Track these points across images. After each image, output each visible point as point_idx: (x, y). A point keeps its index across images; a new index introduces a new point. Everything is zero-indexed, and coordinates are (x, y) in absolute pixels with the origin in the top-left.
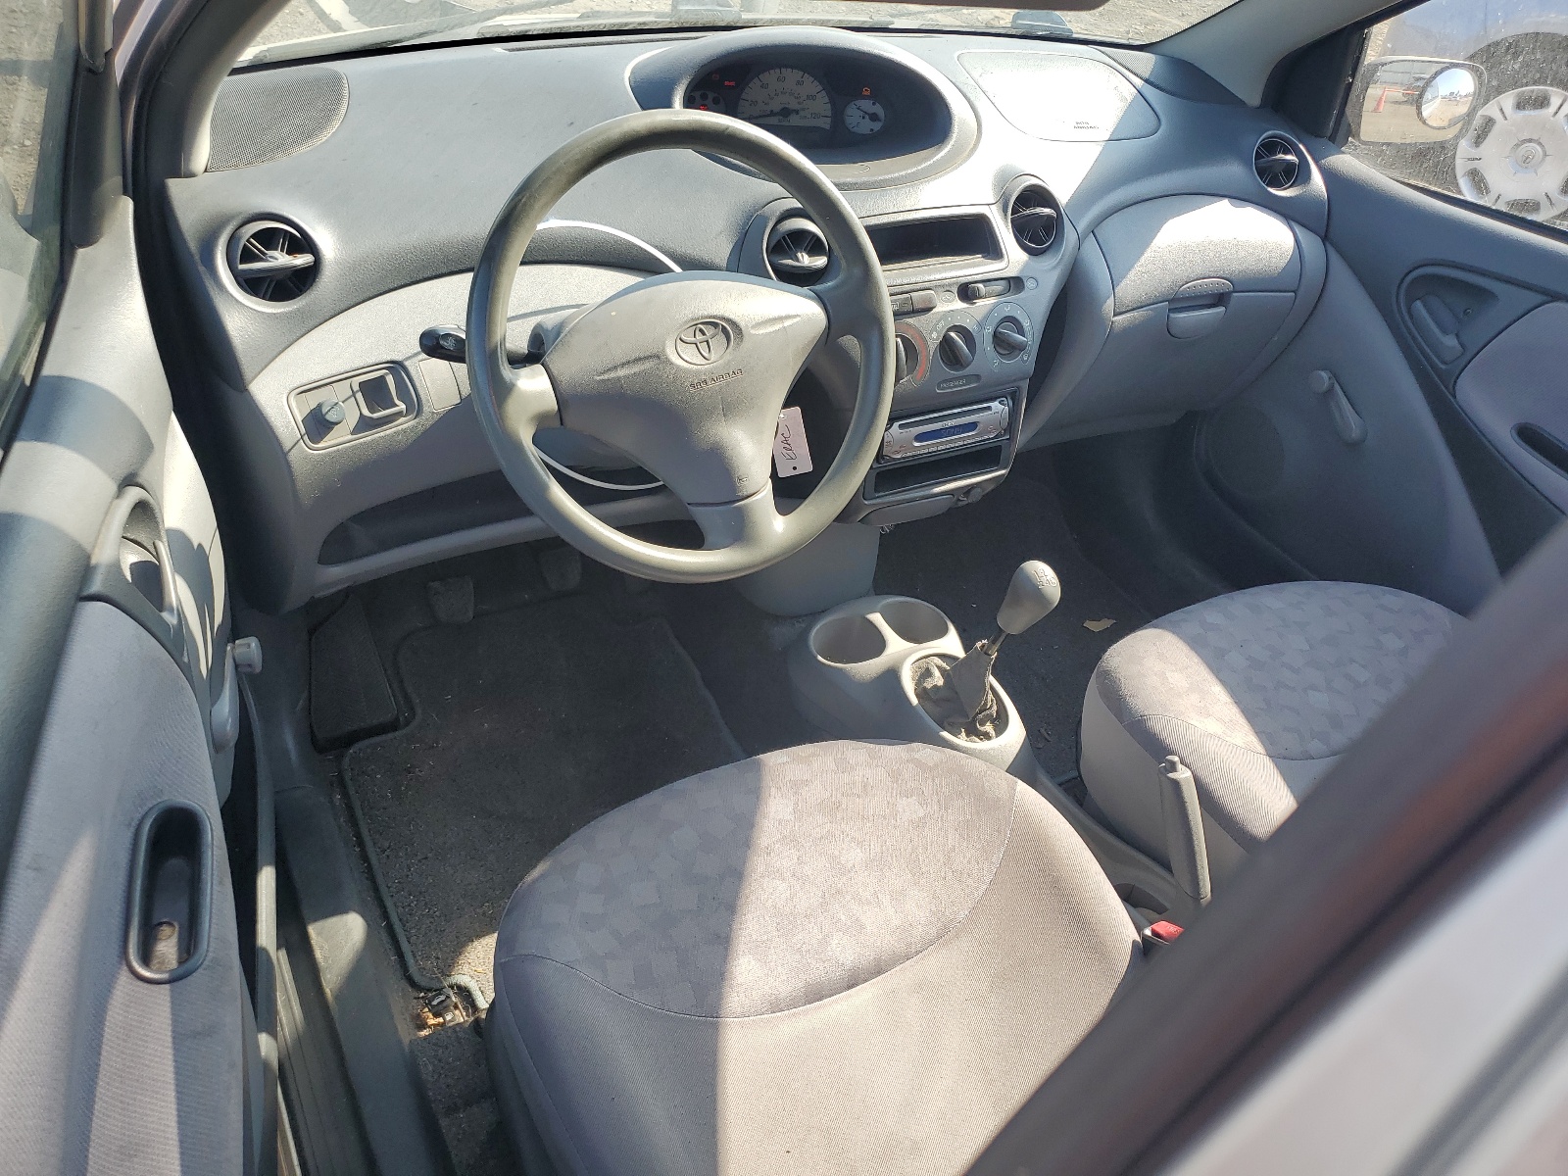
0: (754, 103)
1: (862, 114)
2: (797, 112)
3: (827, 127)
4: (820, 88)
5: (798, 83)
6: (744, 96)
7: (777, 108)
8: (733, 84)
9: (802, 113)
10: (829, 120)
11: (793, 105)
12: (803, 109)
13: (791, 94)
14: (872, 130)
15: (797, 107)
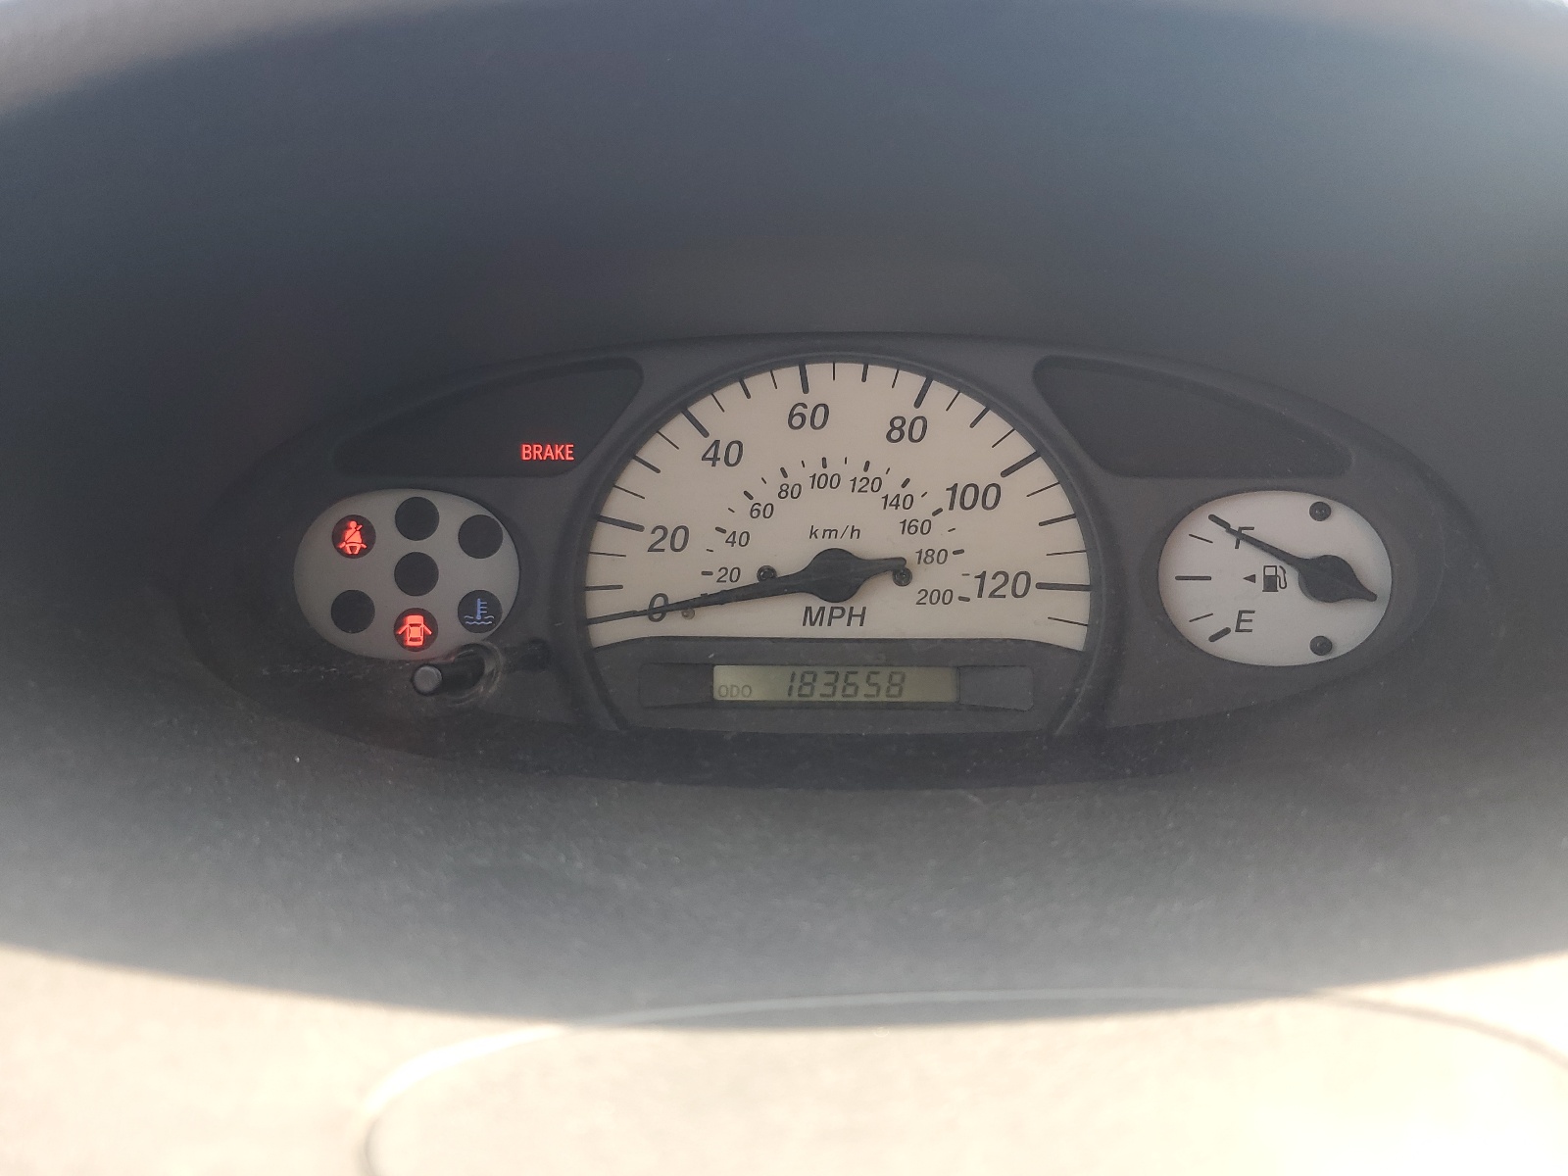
0: (672, 538)
1: (1258, 562)
2: (900, 572)
3: (1073, 638)
4: (1019, 447)
5: (899, 430)
6: (618, 505)
7: (792, 554)
8: (562, 452)
9: (926, 577)
10: (1078, 606)
11: (879, 537)
12: (928, 556)
13: (869, 483)
14: (1322, 645)
15: (905, 547)
